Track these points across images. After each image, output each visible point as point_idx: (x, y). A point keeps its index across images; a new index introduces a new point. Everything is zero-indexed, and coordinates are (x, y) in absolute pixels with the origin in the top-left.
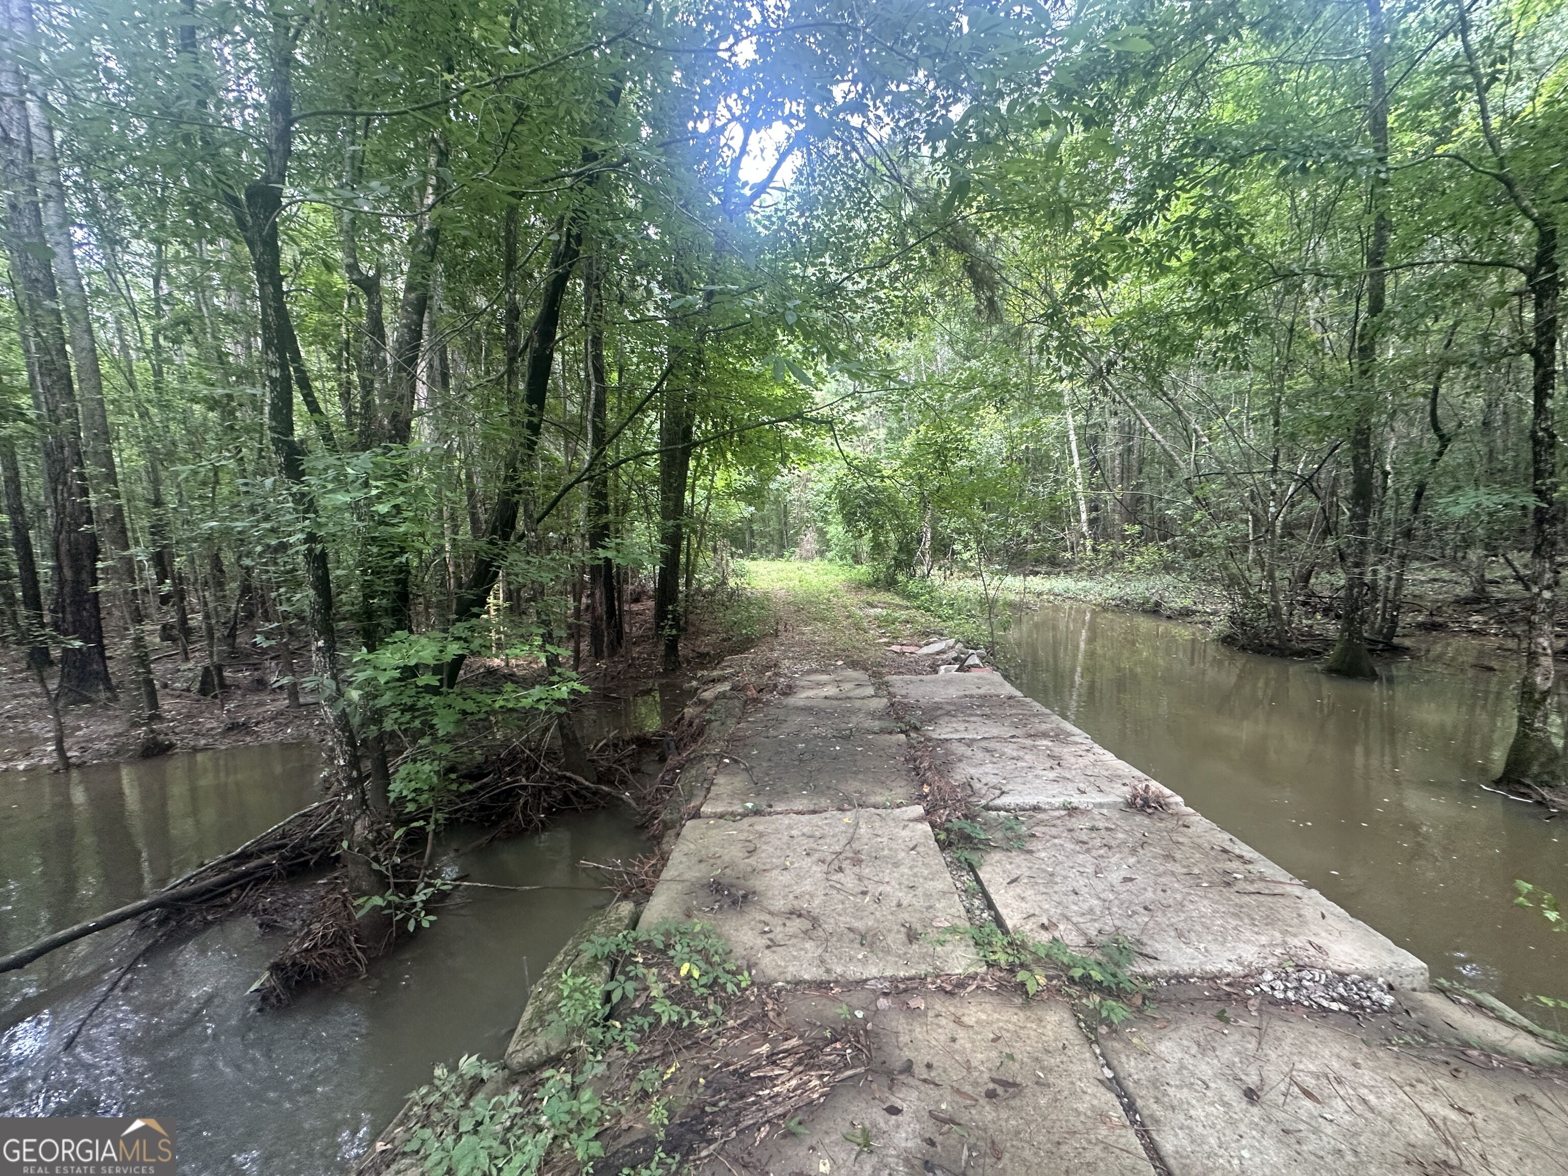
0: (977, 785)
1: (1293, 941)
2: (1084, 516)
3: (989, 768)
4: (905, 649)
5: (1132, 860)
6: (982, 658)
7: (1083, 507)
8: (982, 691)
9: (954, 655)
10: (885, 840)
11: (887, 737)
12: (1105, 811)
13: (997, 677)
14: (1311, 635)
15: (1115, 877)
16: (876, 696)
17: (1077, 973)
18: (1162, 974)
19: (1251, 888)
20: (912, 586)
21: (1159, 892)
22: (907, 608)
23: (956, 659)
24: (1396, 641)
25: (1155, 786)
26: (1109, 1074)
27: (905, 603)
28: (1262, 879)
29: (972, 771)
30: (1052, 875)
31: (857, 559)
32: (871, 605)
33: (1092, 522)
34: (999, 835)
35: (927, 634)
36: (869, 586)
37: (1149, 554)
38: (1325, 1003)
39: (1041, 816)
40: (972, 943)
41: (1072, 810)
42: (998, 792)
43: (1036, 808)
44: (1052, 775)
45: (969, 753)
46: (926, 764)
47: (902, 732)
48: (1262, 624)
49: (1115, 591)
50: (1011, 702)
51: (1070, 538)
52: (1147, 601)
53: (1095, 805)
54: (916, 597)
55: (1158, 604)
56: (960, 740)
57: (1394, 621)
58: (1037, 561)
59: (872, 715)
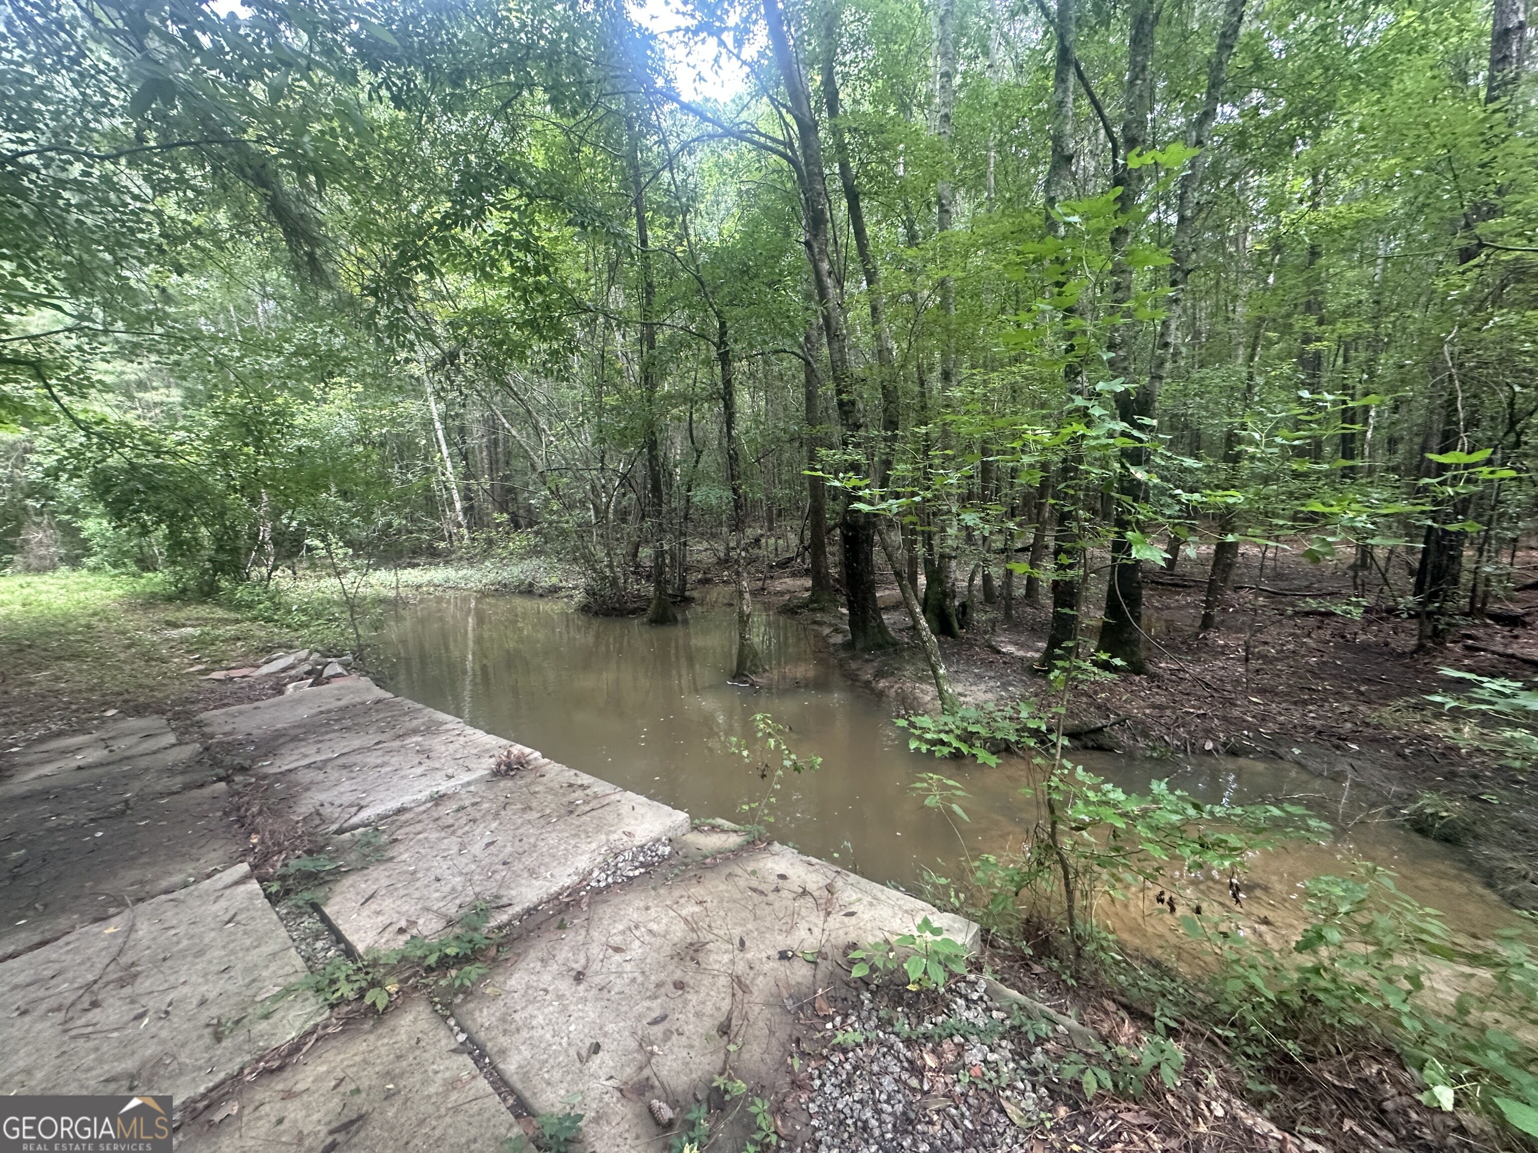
0: (327, 811)
1: (612, 837)
2: (458, 506)
3: (346, 786)
4: (233, 673)
5: (494, 825)
6: (346, 665)
7: (456, 497)
8: (342, 703)
9: (307, 667)
10: (181, 930)
11: (196, 793)
12: (472, 788)
13: (365, 681)
14: (639, 596)
15: (477, 848)
16: (180, 743)
17: (432, 960)
18: (514, 917)
19: (588, 808)
20: (241, 593)
21: (517, 843)
22: (237, 621)
23: (309, 673)
24: (687, 593)
25: (517, 749)
26: (462, 1037)
27: (233, 615)
28: (596, 797)
29: (324, 797)
30: (414, 873)
31: (146, 564)
32: (174, 625)
33: (466, 511)
34: (353, 856)
35: (268, 650)
36: (170, 599)
37: (520, 541)
38: (631, 874)
39: (407, 816)
40: (310, 993)
41: (438, 799)
42: (356, 809)
43: (400, 811)
44: (419, 770)
45: (321, 776)
46: (255, 809)
47: (220, 779)
48: (608, 592)
49: (492, 576)
50: (380, 706)
51: (448, 528)
52: (522, 583)
53: (463, 786)
54: (250, 606)
55: (531, 585)
56: (309, 766)
57: (684, 581)
58: (414, 552)
59: (171, 771)
